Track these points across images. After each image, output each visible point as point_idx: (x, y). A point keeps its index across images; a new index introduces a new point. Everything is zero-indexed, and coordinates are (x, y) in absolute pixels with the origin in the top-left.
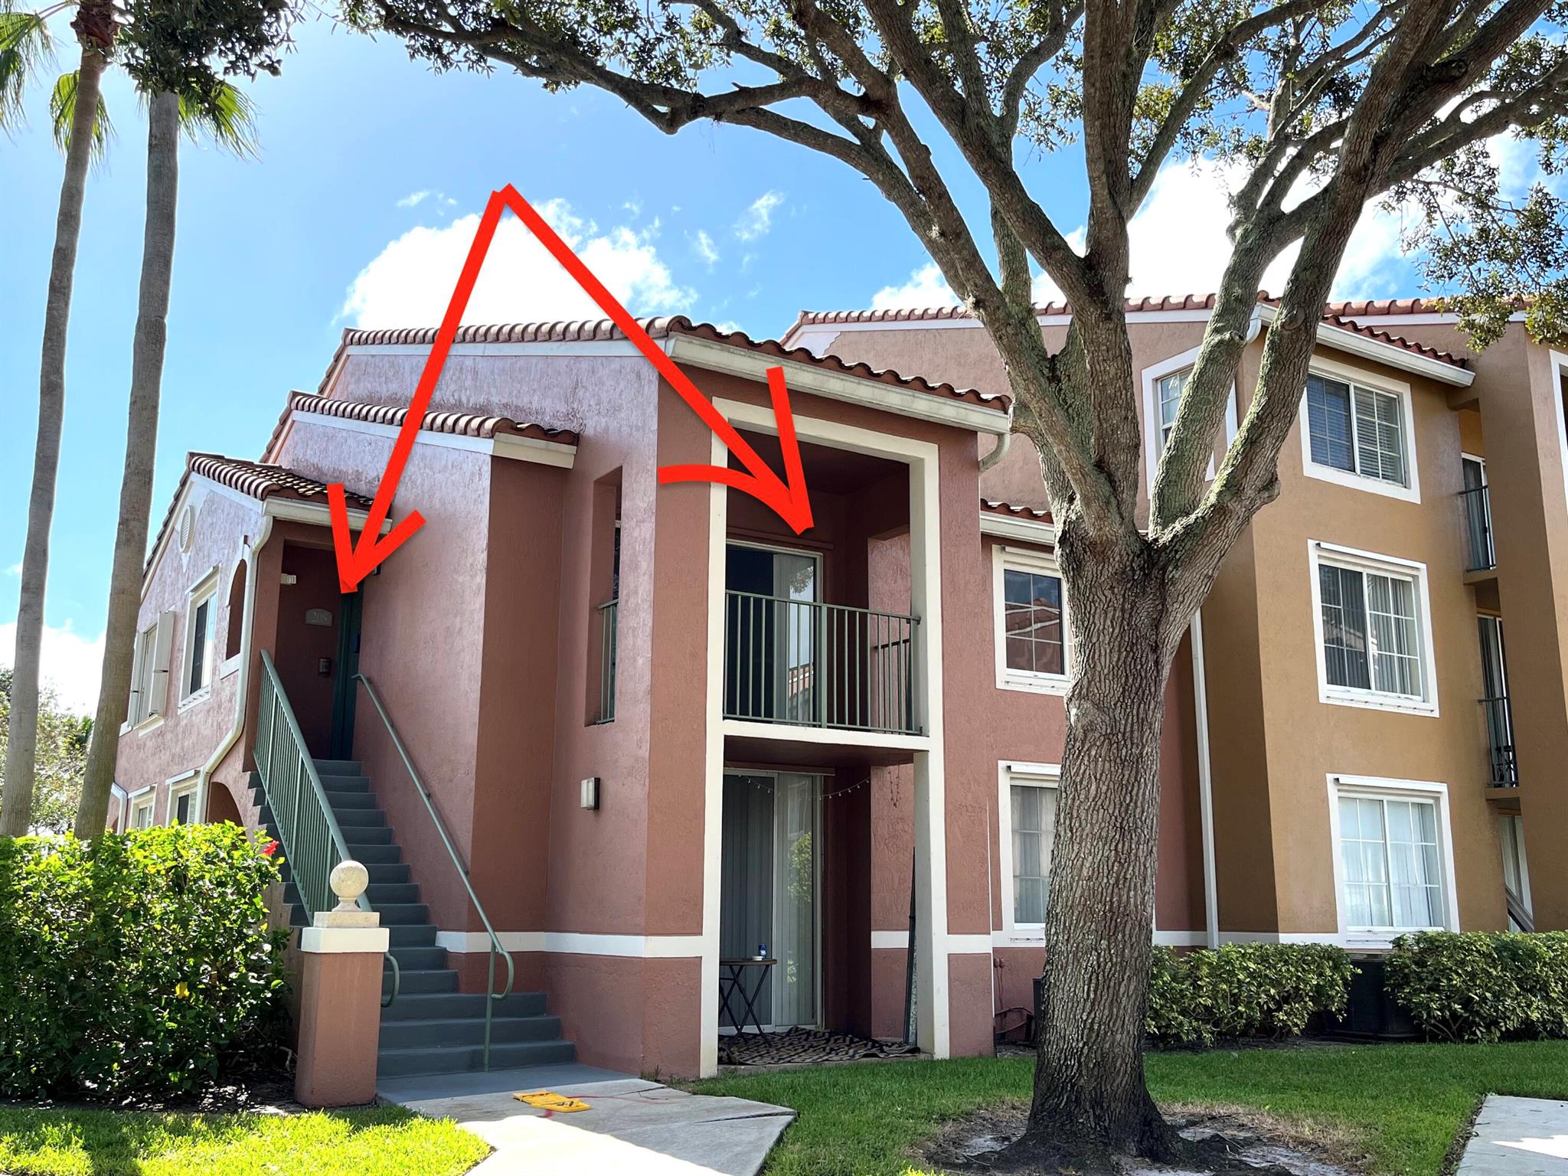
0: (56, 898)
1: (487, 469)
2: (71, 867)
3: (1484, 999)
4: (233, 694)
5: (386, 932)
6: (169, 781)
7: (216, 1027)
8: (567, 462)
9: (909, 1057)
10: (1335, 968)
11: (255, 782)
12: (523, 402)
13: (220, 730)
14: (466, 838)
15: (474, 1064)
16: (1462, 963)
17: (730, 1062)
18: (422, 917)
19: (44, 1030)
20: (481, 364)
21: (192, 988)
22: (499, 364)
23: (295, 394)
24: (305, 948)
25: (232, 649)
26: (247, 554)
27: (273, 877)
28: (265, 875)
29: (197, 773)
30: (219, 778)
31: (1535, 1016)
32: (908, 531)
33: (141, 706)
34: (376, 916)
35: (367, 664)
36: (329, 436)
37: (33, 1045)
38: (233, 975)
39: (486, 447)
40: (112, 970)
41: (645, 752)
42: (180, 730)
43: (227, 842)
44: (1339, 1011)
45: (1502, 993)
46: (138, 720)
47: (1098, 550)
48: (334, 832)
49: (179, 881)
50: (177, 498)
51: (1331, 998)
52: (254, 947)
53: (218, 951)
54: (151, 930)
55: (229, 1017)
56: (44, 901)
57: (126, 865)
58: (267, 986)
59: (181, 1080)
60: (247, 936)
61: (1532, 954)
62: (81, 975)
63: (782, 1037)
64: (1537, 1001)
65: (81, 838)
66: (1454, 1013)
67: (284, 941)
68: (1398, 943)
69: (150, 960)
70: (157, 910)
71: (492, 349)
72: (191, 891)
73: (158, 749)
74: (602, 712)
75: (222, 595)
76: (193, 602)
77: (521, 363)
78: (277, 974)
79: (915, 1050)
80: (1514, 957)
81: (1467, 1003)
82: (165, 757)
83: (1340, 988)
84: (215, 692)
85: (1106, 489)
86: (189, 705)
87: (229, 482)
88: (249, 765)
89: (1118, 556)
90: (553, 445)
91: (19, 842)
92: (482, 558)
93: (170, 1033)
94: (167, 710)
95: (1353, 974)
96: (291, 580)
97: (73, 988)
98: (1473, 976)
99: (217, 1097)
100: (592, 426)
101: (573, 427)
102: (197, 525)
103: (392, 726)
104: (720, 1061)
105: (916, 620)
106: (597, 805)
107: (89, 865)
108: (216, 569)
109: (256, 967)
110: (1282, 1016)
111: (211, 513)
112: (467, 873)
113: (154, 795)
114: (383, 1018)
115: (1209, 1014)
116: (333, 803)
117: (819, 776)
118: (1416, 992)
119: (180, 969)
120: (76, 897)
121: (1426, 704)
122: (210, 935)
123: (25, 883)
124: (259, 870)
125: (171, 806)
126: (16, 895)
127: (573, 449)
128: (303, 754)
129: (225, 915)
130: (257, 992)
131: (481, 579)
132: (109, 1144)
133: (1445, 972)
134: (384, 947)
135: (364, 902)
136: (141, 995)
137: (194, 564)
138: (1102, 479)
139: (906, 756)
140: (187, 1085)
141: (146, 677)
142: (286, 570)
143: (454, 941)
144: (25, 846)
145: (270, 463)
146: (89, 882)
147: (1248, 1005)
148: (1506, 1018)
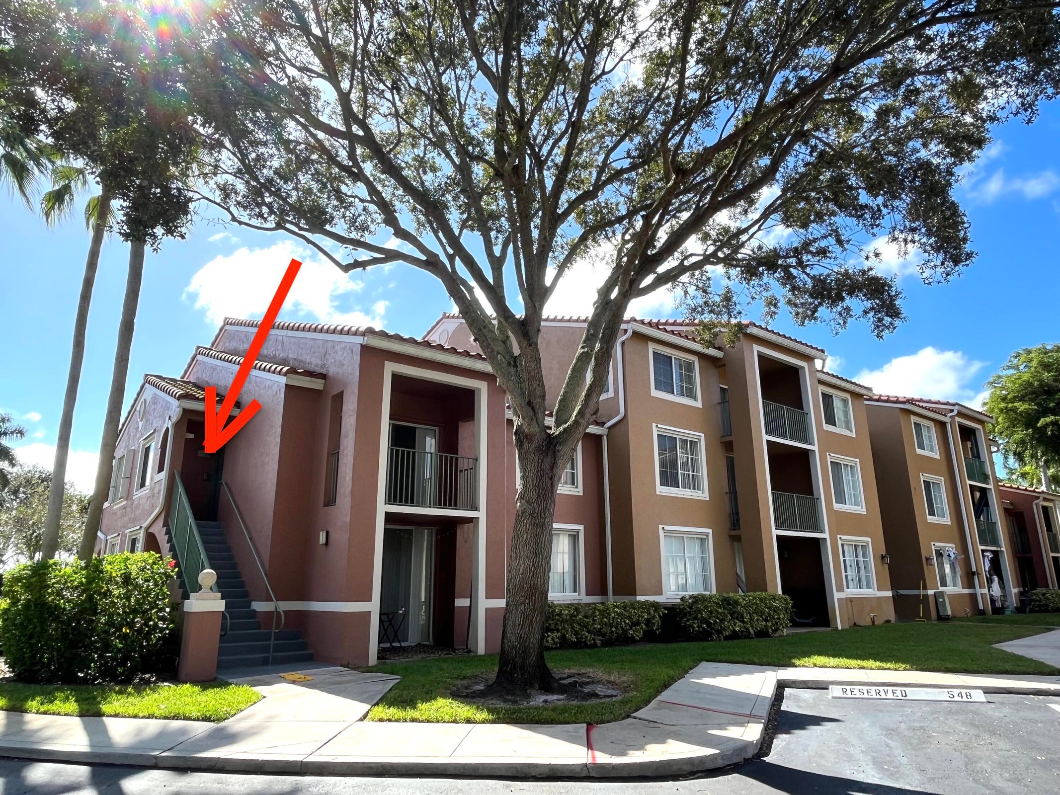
0: (68, 588)
1: (283, 390)
2: (76, 573)
3: (715, 622)
4: (160, 490)
5: (224, 601)
6: (127, 531)
7: (141, 646)
8: (321, 387)
9: (466, 655)
10: (656, 611)
11: (168, 532)
12: (303, 358)
13: (153, 507)
14: (266, 557)
15: (265, 662)
16: (706, 607)
17: (383, 658)
18: (246, 595)
19: (59, 649)
20: (286, 339)
21: (131, 628)
22: (293, 340)
23: (199, 347)
24: (185, 610)
25: (161, 469)
26: (169, 424)
27: (172, 577)
28: (168, 576)
29: (141, 527)
30: (151, 530)
31: (737, 629)
32: (473, 420)
33: (115, 493)
34: (219, 594)
35: (226, 477)
36: (214, 368)
37: (53, 656)
38: (151, 623)
39: (283, 380)
40: (93, 621)
41: (348, 519)
42: (134, 506)
43: (151, 561)
44: (657, 629)
45: (724, 619)
46: (113, 501)
47: (529, 438)
48: (203, 556)
49: (127, 579)
50: (138, 394)
51: (654, 624)
52: (162, 610)
53: (144, 612)
54: (112, 602)
55: (148, 642)
56: (62, 589)
57: (102, 572)
58: (167, 628)
59: (124, 671)
60: (158, 605)
61: (737, 603)
62: (78, 622)
63: (412, 647)
64: (738, 623)
65: (81, 560)
66: (704, 628)
67: (176, 607)
68: (683, 599)
69: (111, 616)
70: (116, 592)
71: (290, 333)
72: (132, 584)
73: (123, 515)
74: (331, 501)
75: (157, 444)
76: (144, 445)
77: (303, 341)
78: (172, 622)
79: (470, 651)
80: (729, 604)
81: (709, 624)
82: (126, 519)
83: (657, 618)
84: (152, 489)
85: (532, 413)
86: (139, 494)
87: (163, 390)
88: (166, 524)
89: (538, 440)
90: (313, 379)
91: (51, 561)
92: (279, 430)
93: (119, 650)
94: (128, 496)
95: (663, 613)
96: (192, 436)
97: (74, 629)
98: (711, 612)
99: (141, 679)
100: (332, 370)
101: (324, 371)
102: (147, 409)
103: (236, 505)
104: (379, 658)
105: (476, 460)
106: (327, 544)
107: (84, 572)
108: (155, 431)
109: (163, 619)
110: (631, 632)
111: (154, 403)
112: (266, 575)
113: (119, 538)
114: (221, 642)
115: (599, 633)
116: (204, 542)
117: (434, 529)
118: (688, 620)
119: (126, 620)
120: (77, 587)
121: (703, 494)
122: (140, 605)
123: (53, 581)
124: (165, 574)
125: (128, 544)
126: (49, 587)
127: (323, 381)
128: (191, 520)
129: (149, 595)
130: (162, 630)
131: (278, 439)
132: (87, 699)
133: (700, 611)
134: (223, 609)
135: (215, 588)
136: (107, 632)
137: (145, 428)
138: (530, 409)
139: (470, 520)
140: (127, 673)
141: (119, 481)
142: (189, 431)
143: (259, 606)
144: (54, 564)
145: (185, 379)
146: (84, 580)
147: (616, 628)
148: (725, 630)
